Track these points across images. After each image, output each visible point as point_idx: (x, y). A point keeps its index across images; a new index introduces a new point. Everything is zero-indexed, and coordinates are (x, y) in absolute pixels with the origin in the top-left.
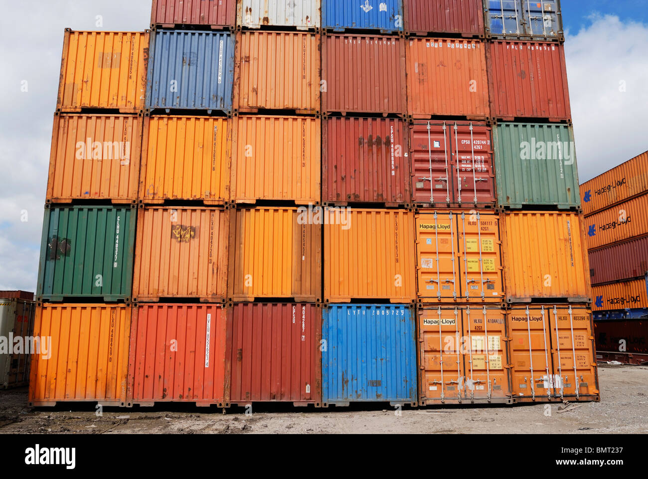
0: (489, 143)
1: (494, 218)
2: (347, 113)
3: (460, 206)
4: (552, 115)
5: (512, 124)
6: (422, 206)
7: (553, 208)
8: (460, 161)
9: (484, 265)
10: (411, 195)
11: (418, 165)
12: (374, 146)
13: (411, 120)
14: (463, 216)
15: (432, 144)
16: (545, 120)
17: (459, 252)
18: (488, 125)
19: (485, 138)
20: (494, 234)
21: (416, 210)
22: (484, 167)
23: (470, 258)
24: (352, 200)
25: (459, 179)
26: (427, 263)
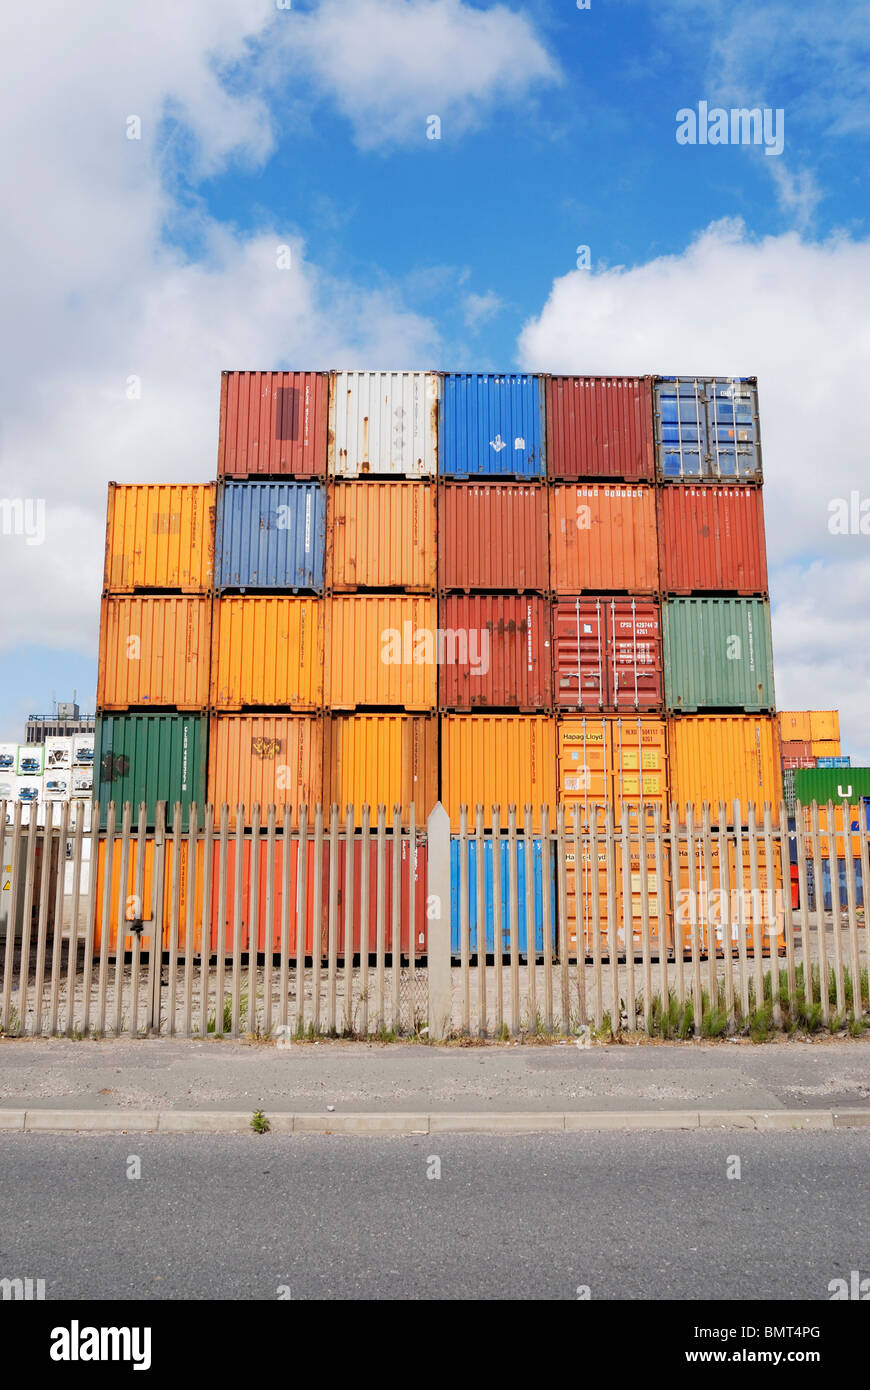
0: (656, 626)
1: (660, 725)
2: (472, 590)
3: (616, 710)
4: (740, 587)
5: (688, 600)
6: (566, 711)
7: (740, 710)
8: (618, 650)
9: (646, 786)
10: (553, 697)
11: (563, 657)
12: (506, 633)
13: (554, 598)
14: (619, 723)
15: (582, 629)
16: (733, 594)
17: (613, 768)
18: (656, 602)
19: (652, 619)
20: (659, 745)
21: (559, 716)
22: (649, 658)
23: (627, 777)
24: (477, 704)
25: (616, 674)
26: (573, 783)
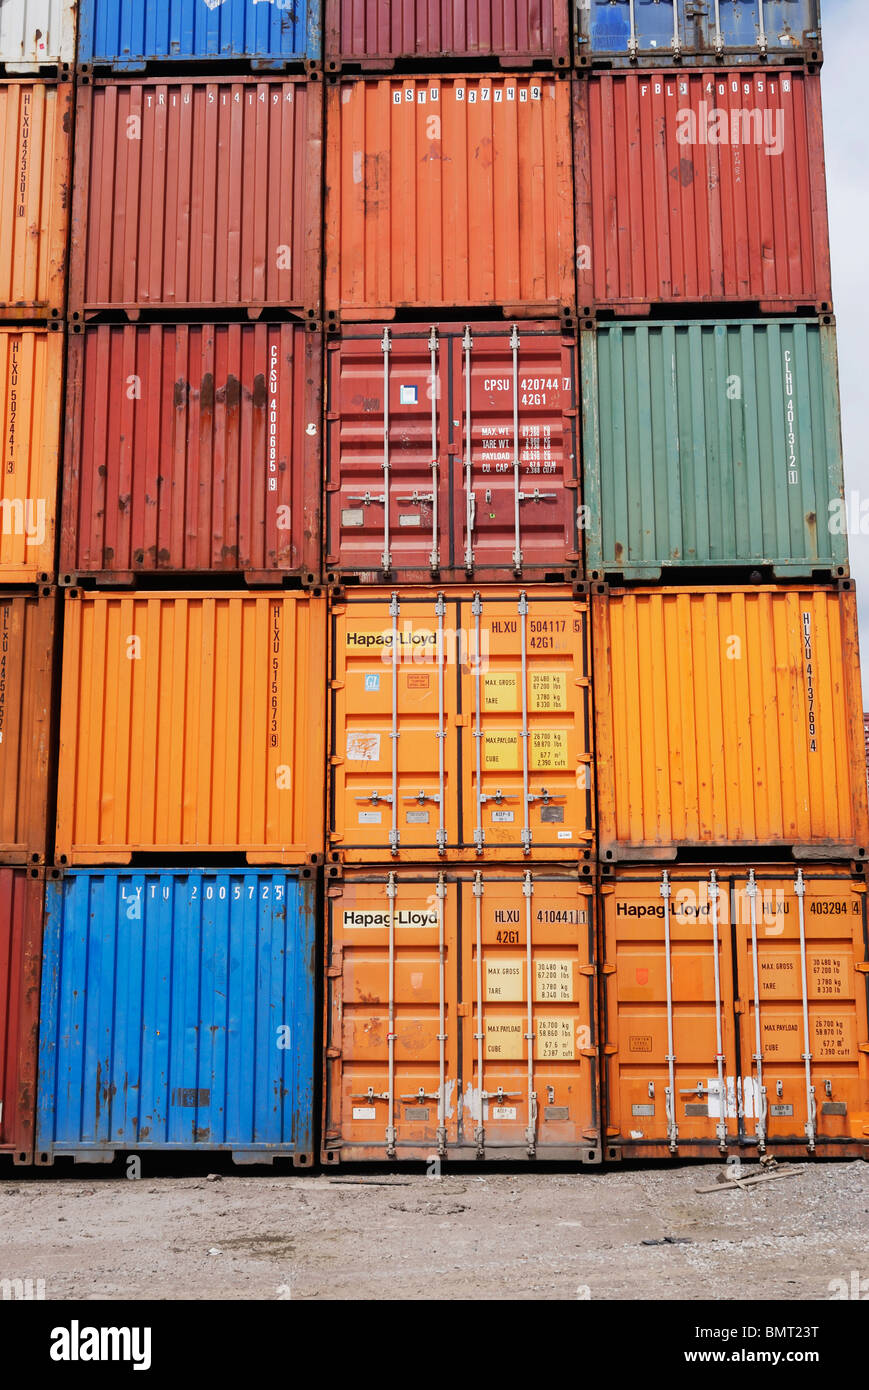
0: (567, 387)
1: (571, 611)
2: (143, 311)
3: (470, 577)
4: (765, 293)
5: (642, 327)
6: (356, 580)
7: (766, 574)
8: (477, 443)
9: (536, 752)
10: (324, 548)
11: (350, 459)
12: (220, 408)
13: (332, 327)
14: (475, 606)
15: (394, 395)
16: (750, 309)
17: (459, 711)
18: (567, 332)
19: (558, 370)
20: (569, 657)
21: (337, 591)
22: (549, 457)
23: (492, 729)
24: (148, 565)
25: (471, 496)
26: (365, 745)
